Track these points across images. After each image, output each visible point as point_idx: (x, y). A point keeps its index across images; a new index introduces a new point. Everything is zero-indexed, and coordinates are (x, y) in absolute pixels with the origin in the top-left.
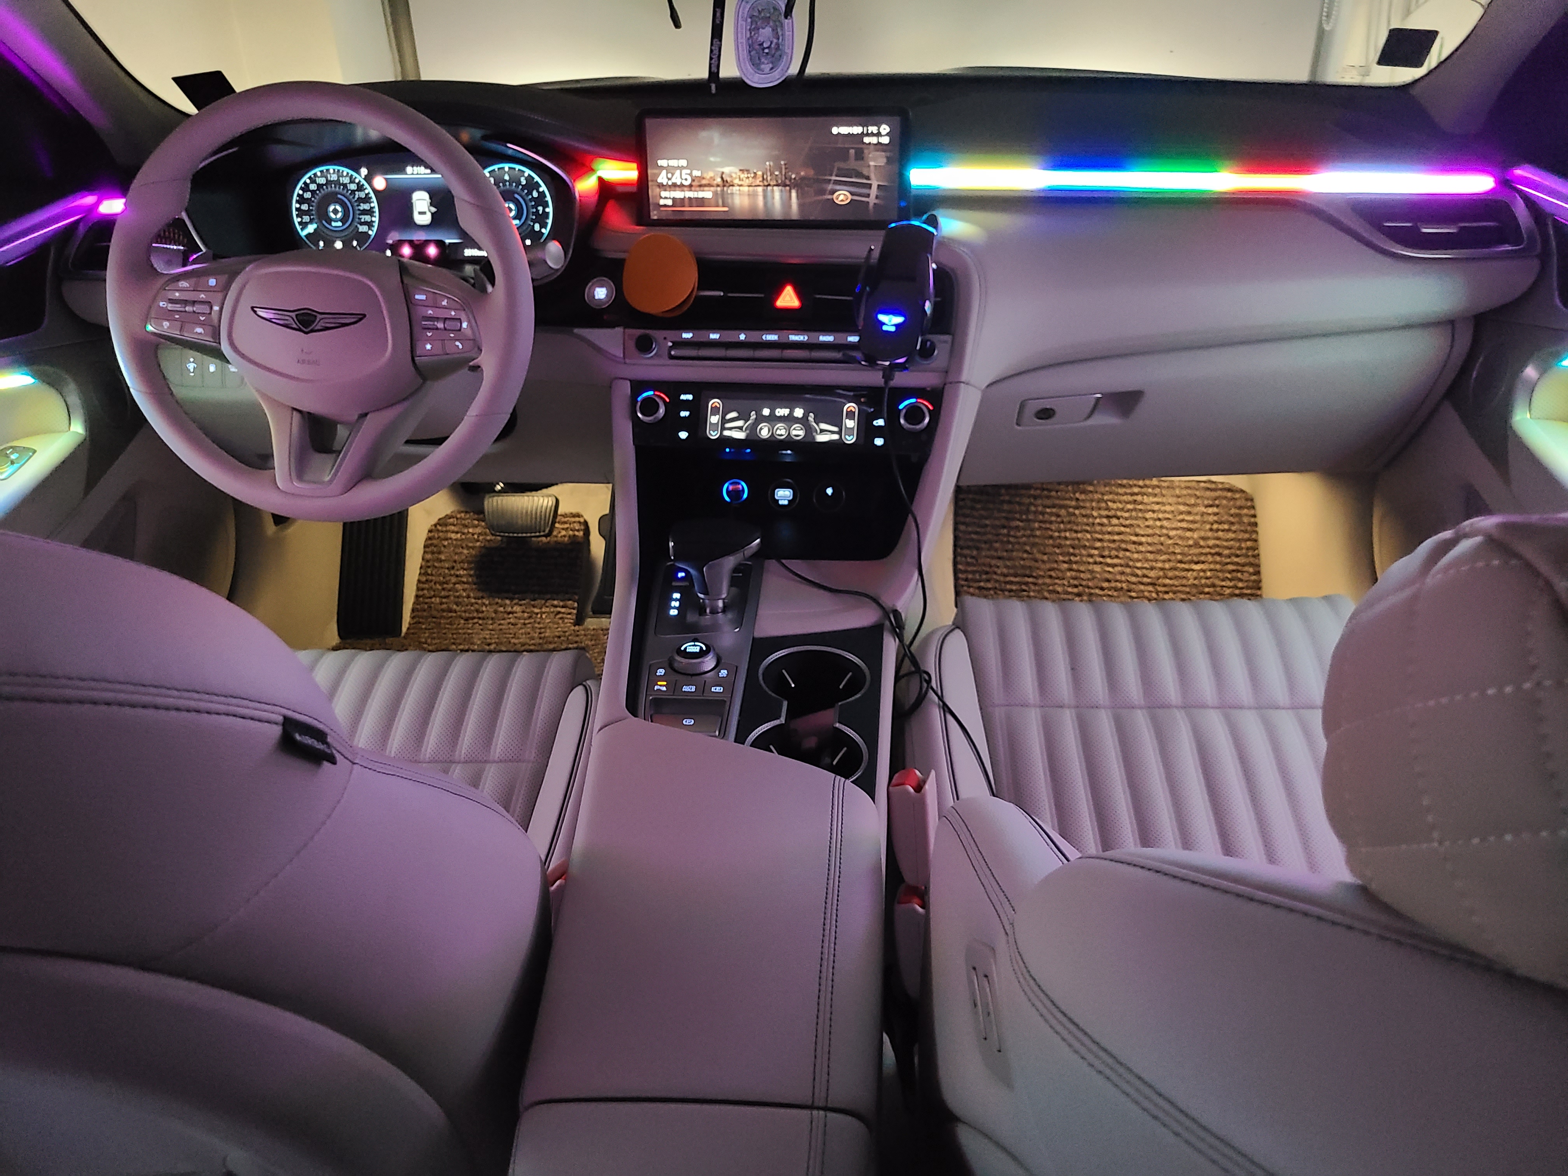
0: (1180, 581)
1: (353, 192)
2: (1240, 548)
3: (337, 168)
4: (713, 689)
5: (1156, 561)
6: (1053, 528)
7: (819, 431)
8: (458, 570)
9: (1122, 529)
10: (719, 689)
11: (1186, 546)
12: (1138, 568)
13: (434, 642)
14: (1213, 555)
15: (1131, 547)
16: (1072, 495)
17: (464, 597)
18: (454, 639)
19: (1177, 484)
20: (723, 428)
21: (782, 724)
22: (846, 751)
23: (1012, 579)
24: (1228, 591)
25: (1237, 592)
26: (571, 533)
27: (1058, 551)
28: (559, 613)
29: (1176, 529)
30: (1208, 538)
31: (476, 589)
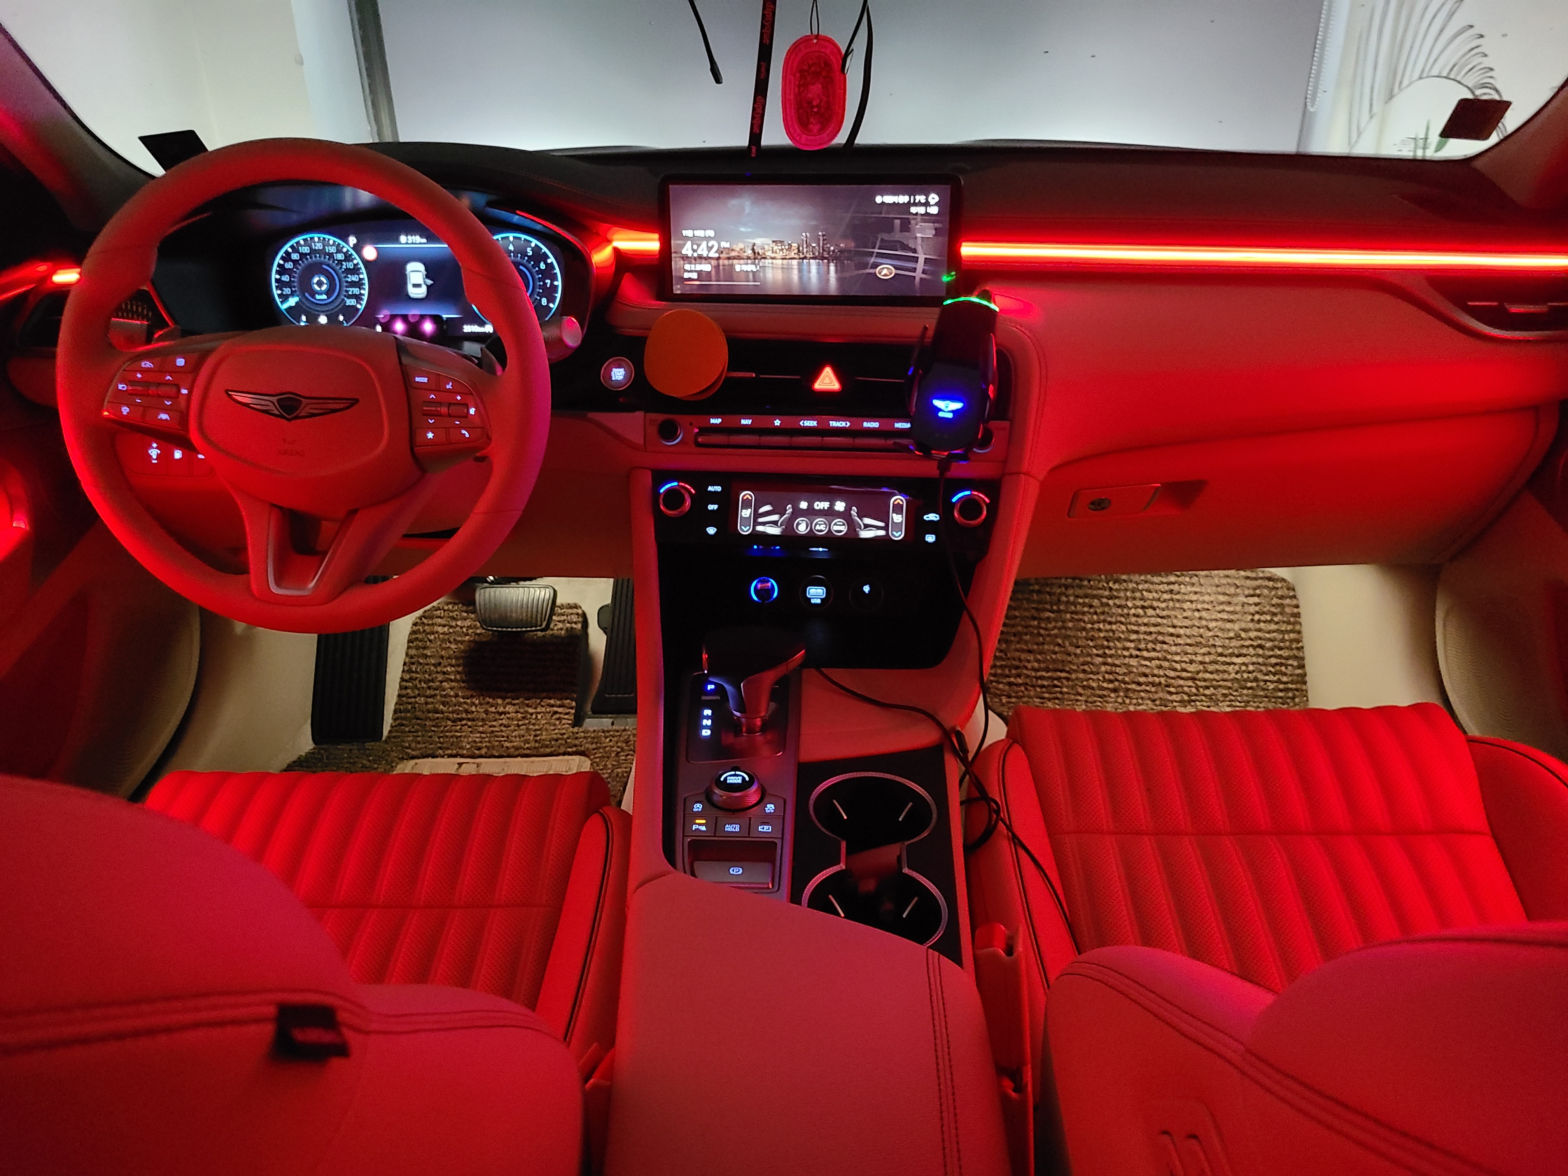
0: (1221, 676)
1: (340, 262)
2: (1283, 640)
3: (323, 235)
4: (760, 828)
5: (1196, 654)
6: (1086, 619)
7: (863, 527)
8: (445, 667)
9: (1159, 620)
10: (767, 828)
11: (1227, 638)
12: (1176, 662)
13: (419, 746)
14: (1254, 647)
15: (1168, 639)
16: (1105, 585)
17: (451, 696)
18: (440, 743)
20: (756, 523)
21: (842, 871)
22: (917, 901)
23: (1044, 674)
24: (1271, 686)
25: (1281, 686)
26: (568, 625)
27: (1091, 644)
28: (556, 713)
29: (1216, 620)
30: (1250, 630)
31: (464, 687)
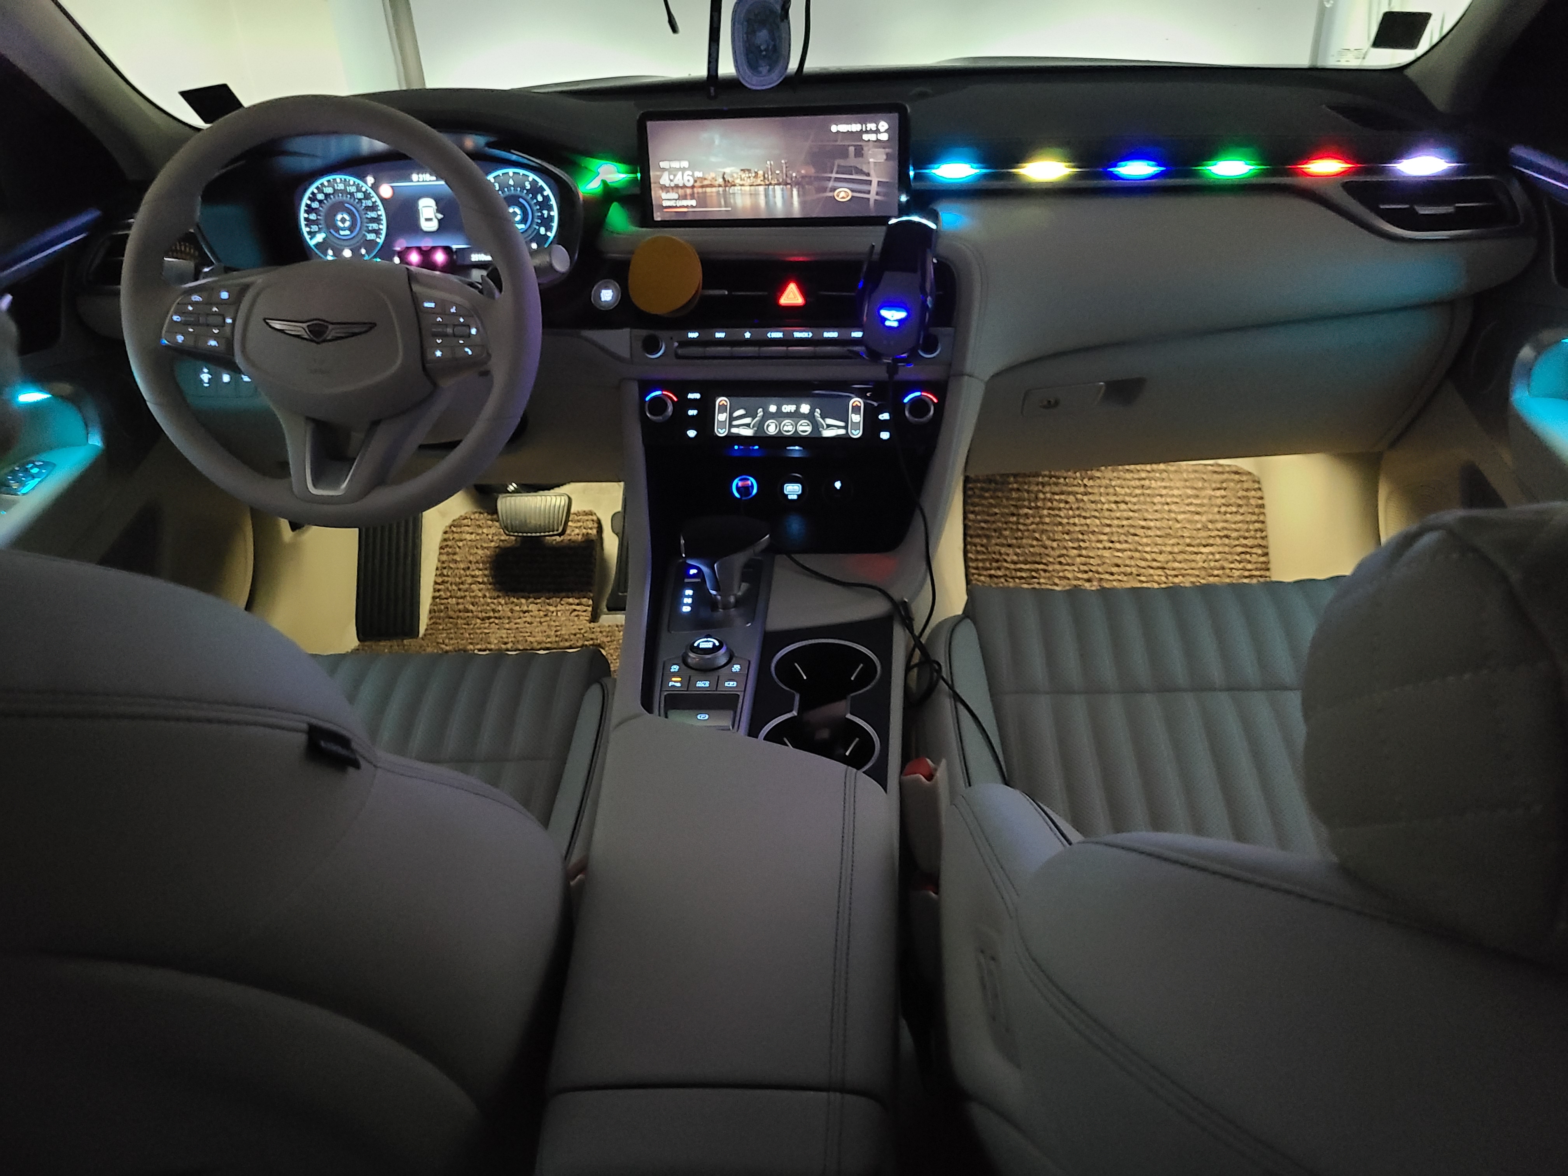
0: (1189, 564)
1: (360, 200)
2: (1248, 530)
3: (343, 177)
4: (726, 684)
5: (1165, 545)
6: (1062, 514)
7: (825, 427)
8: (473, 570)
9: (1131, 514)
10: (732, 684)
11: (1195, 530)
12: (1146, 552)
13: (452, 642)
14: (1221, 537)
15: (1139, 531)
16: (1080, 482)
17: (480, 597)
18: (471, 639)
19: (1185, 468)
20: (731, 426)
21: (794, 717)
22: (859, 741)
23: (1023, 566)
24: (1237, 573)
25: (1247, 573)
26: (584, 531)
27: (1067, 537)
28: (575, 610)
29: (1184, 512)
30: (1216, 521)
31: (491, 589)
